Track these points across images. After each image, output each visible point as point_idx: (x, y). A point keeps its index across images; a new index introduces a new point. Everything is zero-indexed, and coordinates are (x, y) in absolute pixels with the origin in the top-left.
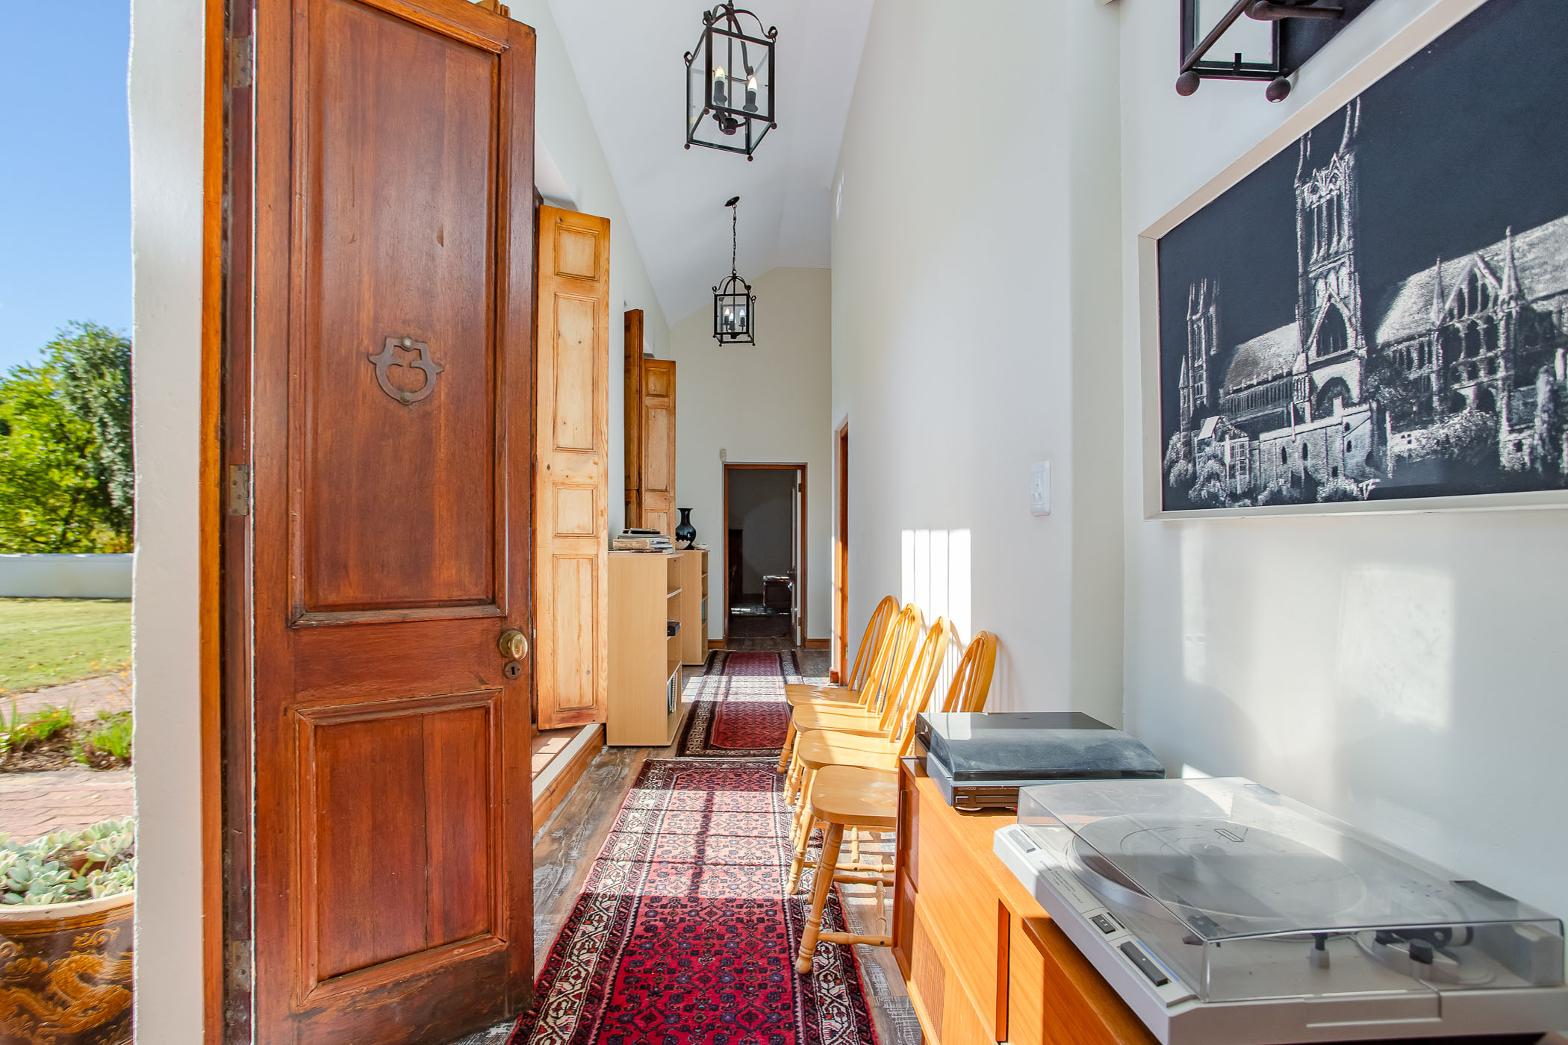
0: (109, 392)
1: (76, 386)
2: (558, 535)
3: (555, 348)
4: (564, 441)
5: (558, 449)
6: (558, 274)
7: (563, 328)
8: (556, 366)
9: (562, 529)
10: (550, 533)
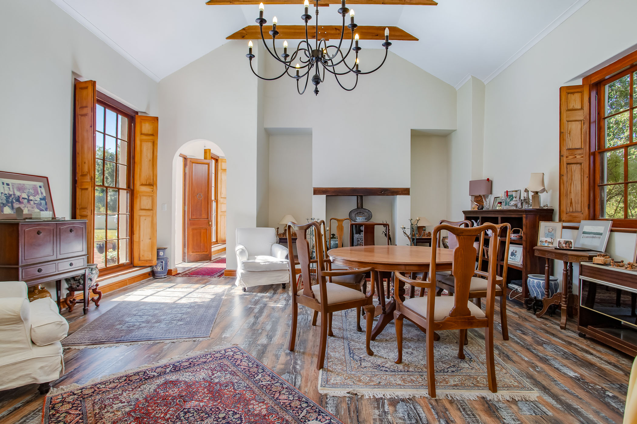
0: (109, 169)
1: (99, 167)
2: (221, 212)
3: (221, 181)
4: (223, 196)
5: (221, 198)
6: (221, 169)
7: (222, 178)
8: (221, 184)
9: (222, 211)
10: (220, 212)
